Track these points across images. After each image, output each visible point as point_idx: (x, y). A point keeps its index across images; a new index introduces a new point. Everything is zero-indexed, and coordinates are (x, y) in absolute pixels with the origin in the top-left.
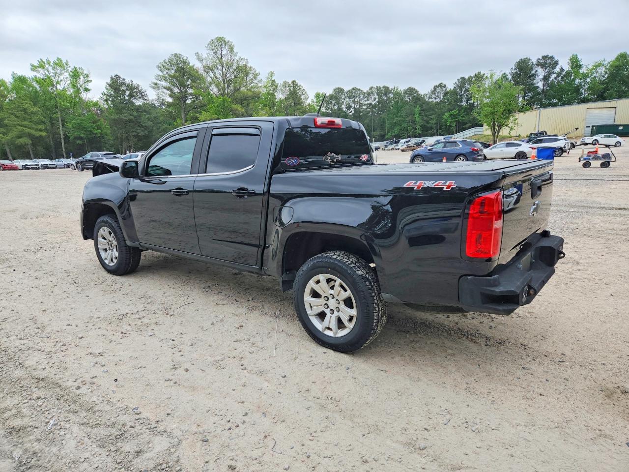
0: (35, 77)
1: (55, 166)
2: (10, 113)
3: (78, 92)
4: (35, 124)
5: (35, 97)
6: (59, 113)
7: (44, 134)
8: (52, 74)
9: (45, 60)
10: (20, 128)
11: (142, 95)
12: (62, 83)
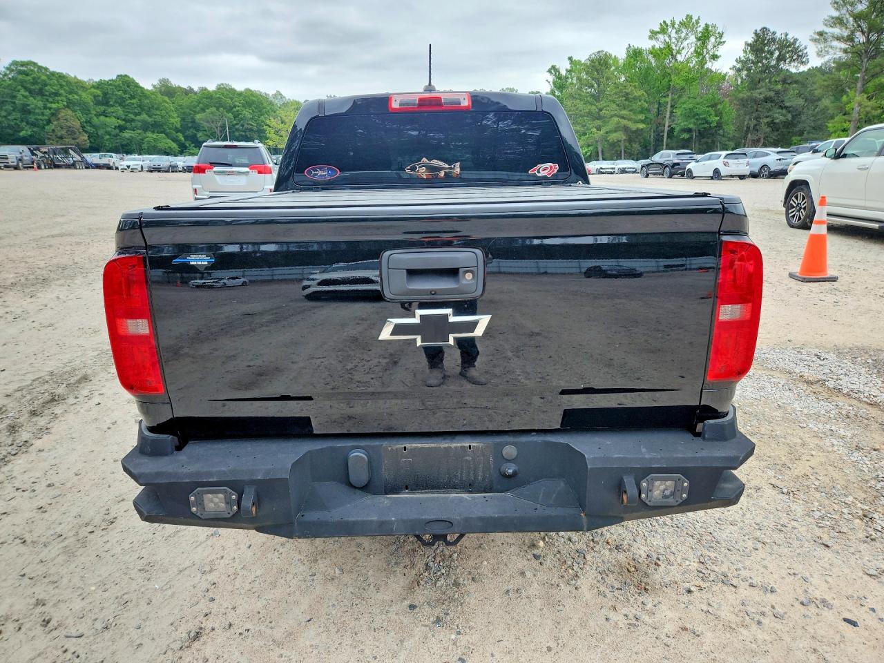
0: (653, 47)
1: (634, 170)
2: (610, 101)
3: (702, 63)
4: (634, 113)
5: (645, 77)
6: (670, 97)
7: (641, 126)
8: (673, 40)
9: (668, 22)
10: (616, 119)
11: (799, 56)
12: (684, 52)
